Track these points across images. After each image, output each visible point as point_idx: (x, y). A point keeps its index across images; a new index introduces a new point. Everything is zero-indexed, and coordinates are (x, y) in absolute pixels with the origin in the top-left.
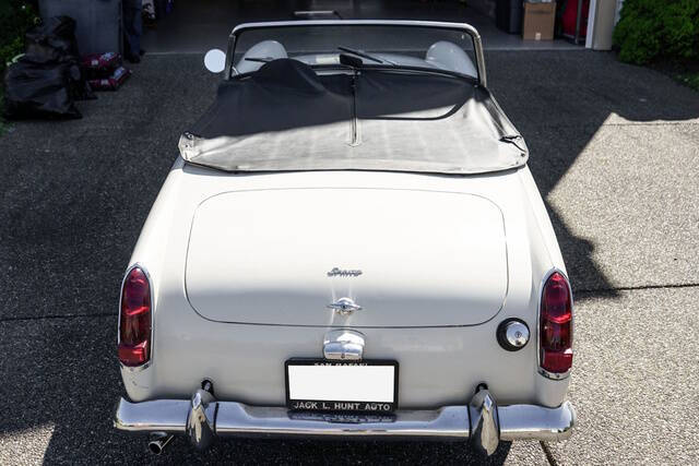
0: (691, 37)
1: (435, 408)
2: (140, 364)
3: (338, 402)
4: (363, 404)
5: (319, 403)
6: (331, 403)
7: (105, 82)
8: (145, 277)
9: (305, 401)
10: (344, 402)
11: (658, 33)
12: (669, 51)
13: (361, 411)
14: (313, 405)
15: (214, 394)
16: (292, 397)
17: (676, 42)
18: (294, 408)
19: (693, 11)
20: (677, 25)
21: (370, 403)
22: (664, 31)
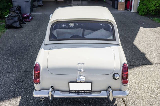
0: (154, 10)
1: (100, 91)
2: (38, 83)
3: (80, 91)
4: (85, 91)
5: (76, 91)
6: (78, 91)
7: (27, 20)
8: (39, 65)
9: (73, 90)
10: (81, 91)
12: (149, 13)
13: (84, 92)
14: (75, 91)
15: (54, 89)
16: (70, 90)
17: (151, 11)
18: (70, 92)
19: (154, 4)
20: (151, 7)
21: (86, 91)
22: (148, 8)
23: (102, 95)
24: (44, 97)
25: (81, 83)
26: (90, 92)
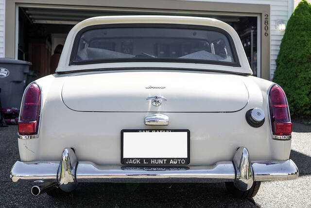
3: (153, 159)
4: (169, 160)
5: (142, 160)
6: (148, 160)
7: (13, 120)
9: (132, 159)
10: (157, 159)
11: (292, 104)
13: (167, 164)
14: (138, 161)
16: (125, 156)
18: (125, 163)
21: (173, 159)
23: (221, 171)
24: (46, 181)
25: (158, 133)
26: (185, 164)
